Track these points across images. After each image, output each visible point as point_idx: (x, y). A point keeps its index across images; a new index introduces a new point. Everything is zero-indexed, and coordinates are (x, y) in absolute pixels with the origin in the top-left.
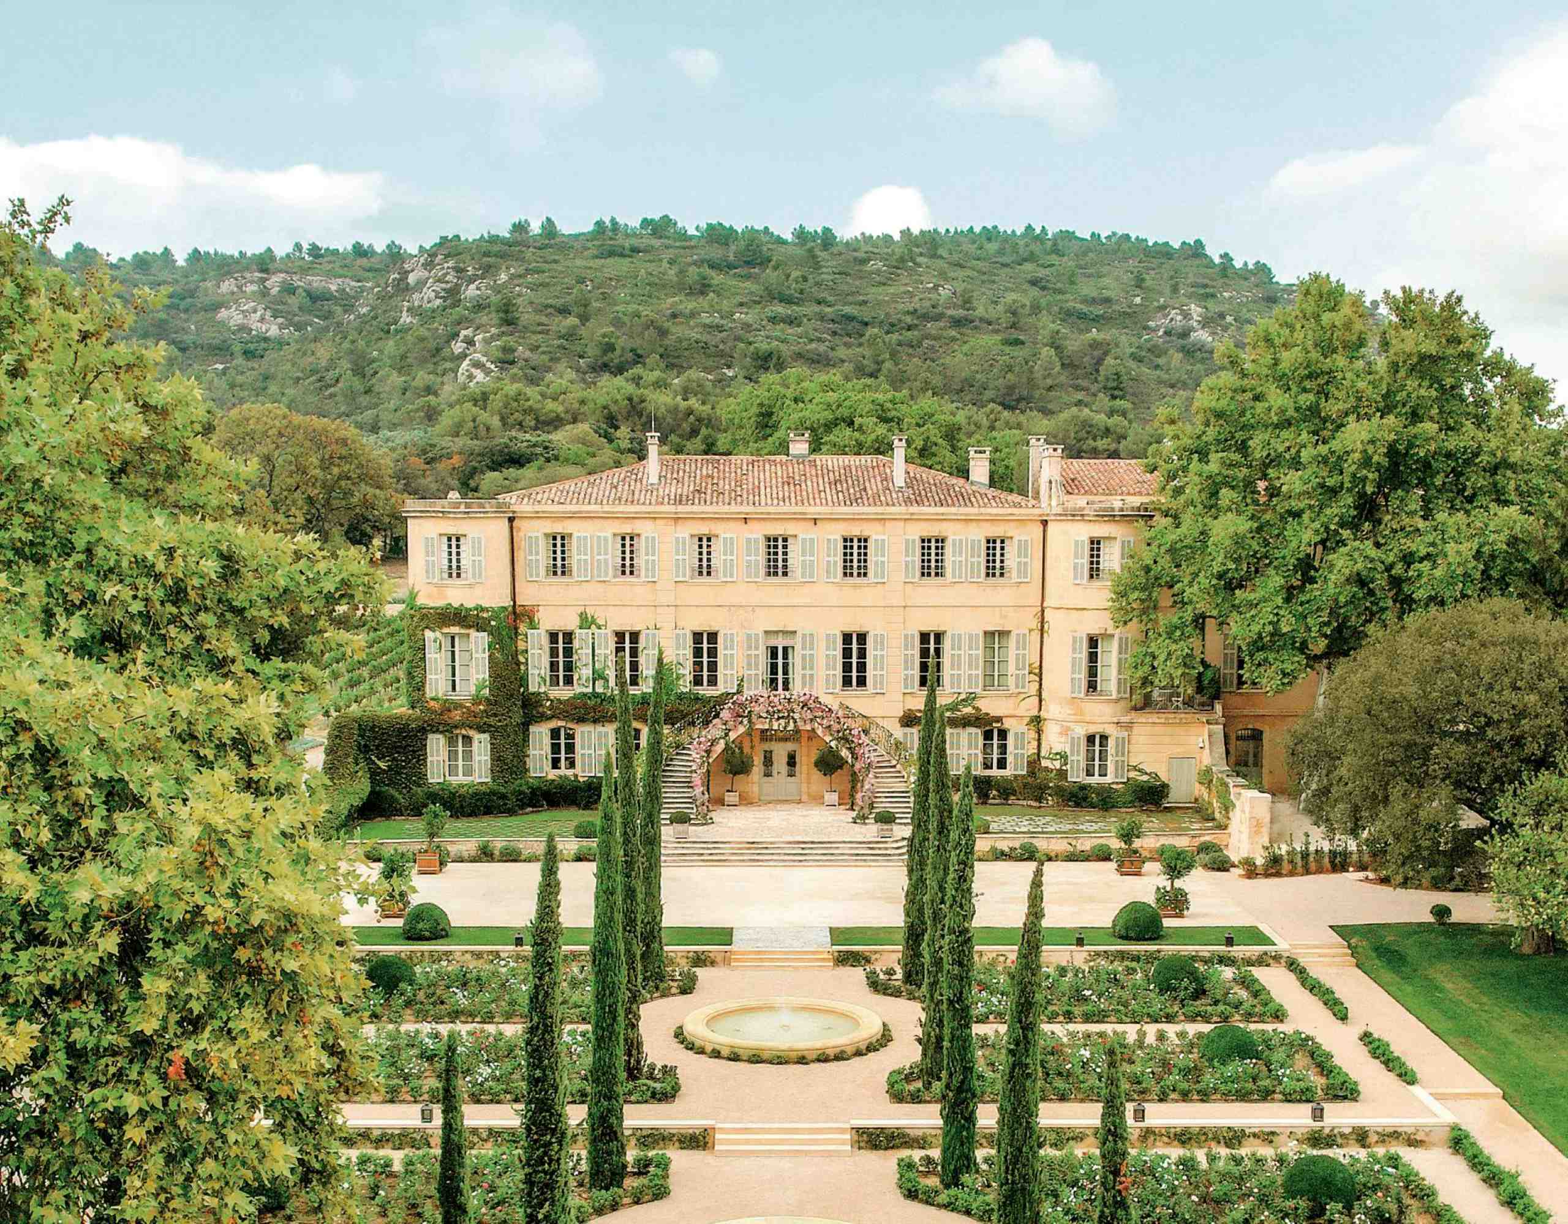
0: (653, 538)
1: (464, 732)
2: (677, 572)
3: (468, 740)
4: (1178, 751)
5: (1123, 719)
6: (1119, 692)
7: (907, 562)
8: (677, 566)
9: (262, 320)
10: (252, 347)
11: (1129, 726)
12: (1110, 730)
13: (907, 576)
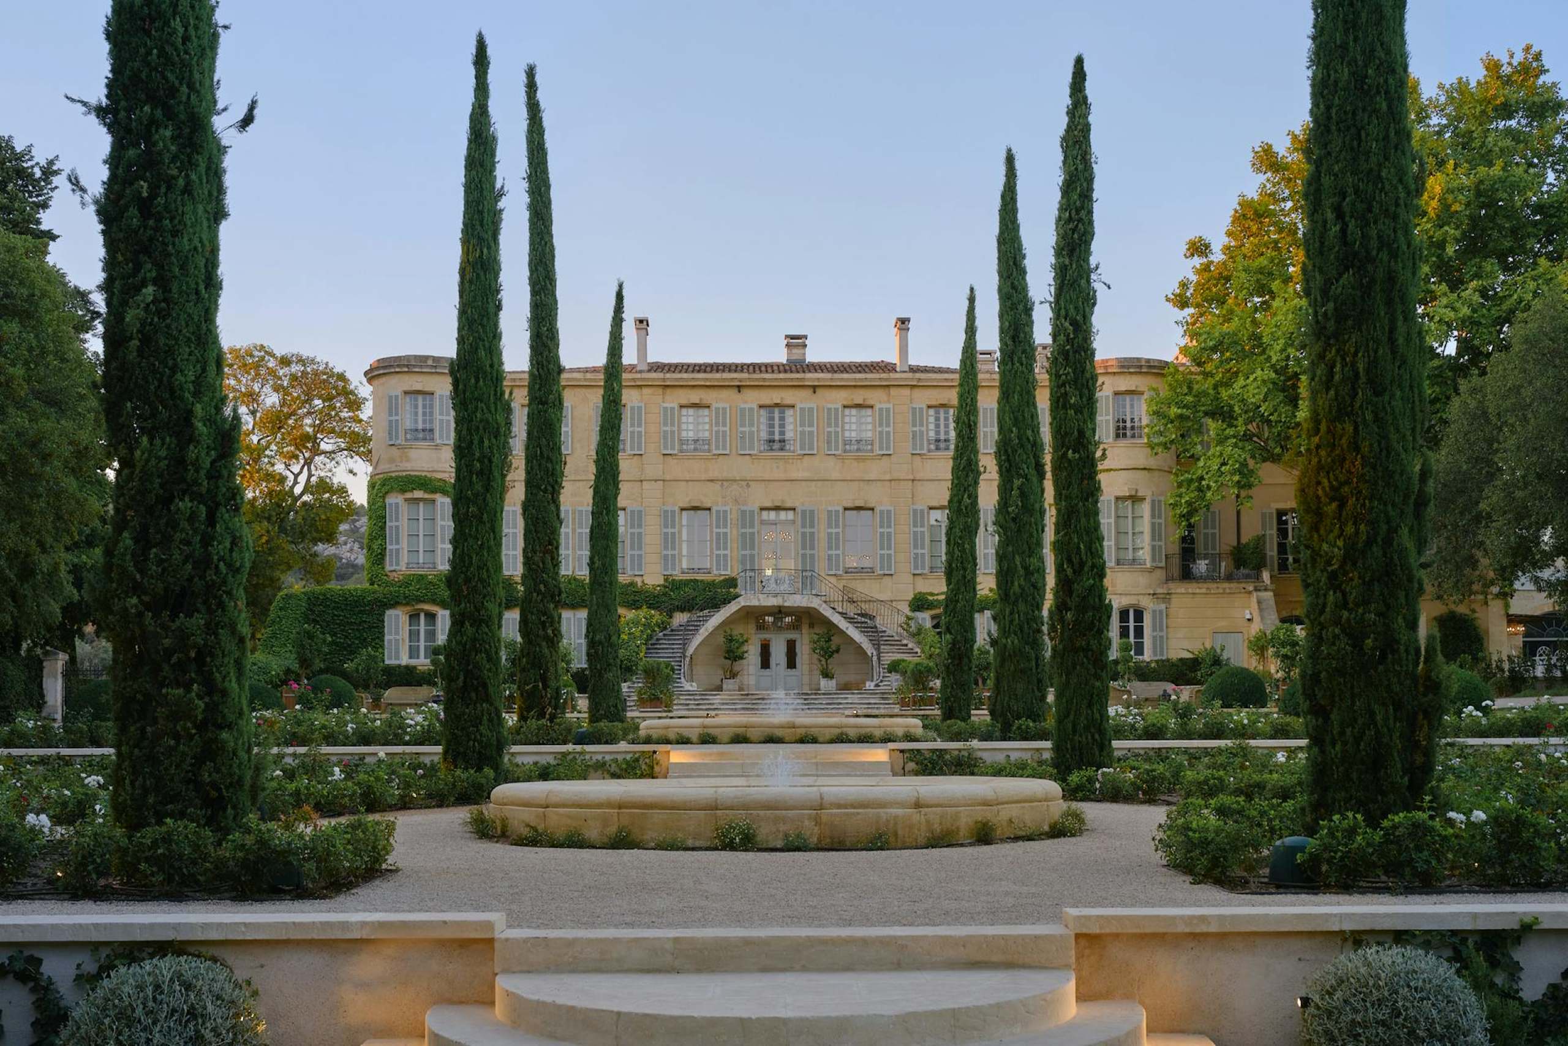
0: (640, 408)
1: (427, 607)
2: (665, 444)
3: (431, 617)
4: (1222, 624)
5: (1159, 591)
6: (1153, 559)
7: (914, 433)
8: (665, 438)
9: (351, 550)
10: (343, 571)
11: (1166, 598)
12: (1146, 603)
13: (914, 447)
